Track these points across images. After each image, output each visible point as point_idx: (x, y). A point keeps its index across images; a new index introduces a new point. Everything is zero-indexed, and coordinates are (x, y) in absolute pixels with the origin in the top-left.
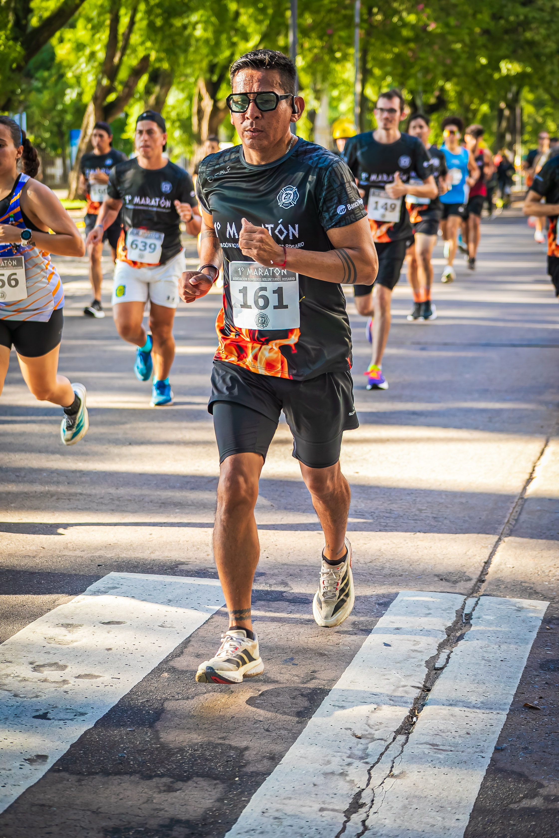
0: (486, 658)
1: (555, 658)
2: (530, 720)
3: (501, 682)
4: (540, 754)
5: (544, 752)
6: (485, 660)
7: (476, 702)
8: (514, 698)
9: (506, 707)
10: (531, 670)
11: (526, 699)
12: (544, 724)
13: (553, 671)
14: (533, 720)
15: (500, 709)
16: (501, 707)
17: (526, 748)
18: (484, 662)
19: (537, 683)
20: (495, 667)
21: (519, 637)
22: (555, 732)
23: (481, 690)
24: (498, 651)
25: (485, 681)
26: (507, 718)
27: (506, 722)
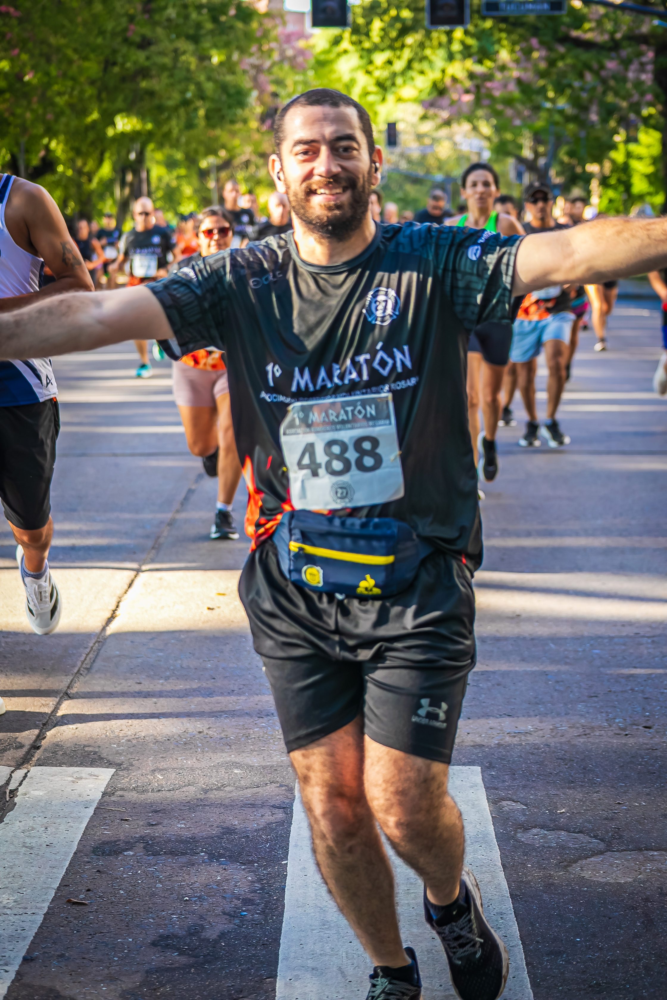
0: (28, 845)
1: (113, 839)
2: (72, 919)
3: (42, 874)
4: (77, 961)
5: (84, 958)
6: (26, 847)
7: (8, 901)
8: (56, 893)
9: (44, 905)
10: (81, 856)
11: (71, 893)
12: (88, 923)
13: (108, 855)
14: (75, 918)
15: (37, 908)
16: (38, 905)
17: (62, 956)
18: (24, 849)
19: (87, 872)
20: (38, 855)
21: (72, 815)
22: (101, 933)
23: (16, 886)
24: (44, 835)
25: (22, 875)
26: (44, 919)
27: (42, 923)
